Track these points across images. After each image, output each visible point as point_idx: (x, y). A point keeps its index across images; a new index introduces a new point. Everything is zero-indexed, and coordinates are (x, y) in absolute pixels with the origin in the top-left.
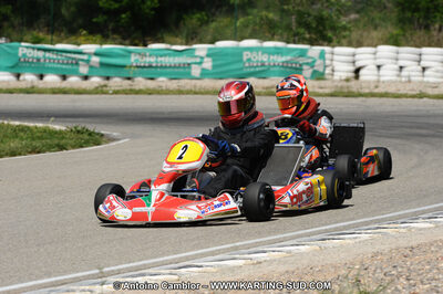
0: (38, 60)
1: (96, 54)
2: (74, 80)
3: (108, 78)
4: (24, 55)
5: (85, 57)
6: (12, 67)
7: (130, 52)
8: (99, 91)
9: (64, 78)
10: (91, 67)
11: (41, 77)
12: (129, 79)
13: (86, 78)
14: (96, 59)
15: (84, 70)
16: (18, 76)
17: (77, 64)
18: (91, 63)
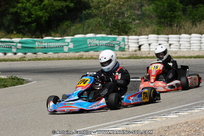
1: (19, 43)
2: (10, 55)
3: (25, 54)
5: (15, 44)
7: (35, 41)
8: (22, 59)
9: (5, 54)
10: (17, 49)
12: (35, 53)
13: (15, 54)
14: (19, 45)
15: (14, 50)
17: (11, 47)
18: (18, 47)
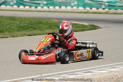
0: (91, 3)
1: (107, 2)
2: (100, 10)
3: (110, 9)
4: (87, 2)
5: (104, 3)
6: (83, 6)
9: (98, 9)
10: (106, 6)
11: (91, 8)
12: (116, 9)
13: (104, 9)
14: (107, 4)
15: (103, 7)
16: (85, 8)
17: (101, 5)
